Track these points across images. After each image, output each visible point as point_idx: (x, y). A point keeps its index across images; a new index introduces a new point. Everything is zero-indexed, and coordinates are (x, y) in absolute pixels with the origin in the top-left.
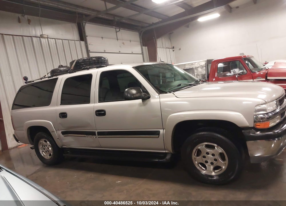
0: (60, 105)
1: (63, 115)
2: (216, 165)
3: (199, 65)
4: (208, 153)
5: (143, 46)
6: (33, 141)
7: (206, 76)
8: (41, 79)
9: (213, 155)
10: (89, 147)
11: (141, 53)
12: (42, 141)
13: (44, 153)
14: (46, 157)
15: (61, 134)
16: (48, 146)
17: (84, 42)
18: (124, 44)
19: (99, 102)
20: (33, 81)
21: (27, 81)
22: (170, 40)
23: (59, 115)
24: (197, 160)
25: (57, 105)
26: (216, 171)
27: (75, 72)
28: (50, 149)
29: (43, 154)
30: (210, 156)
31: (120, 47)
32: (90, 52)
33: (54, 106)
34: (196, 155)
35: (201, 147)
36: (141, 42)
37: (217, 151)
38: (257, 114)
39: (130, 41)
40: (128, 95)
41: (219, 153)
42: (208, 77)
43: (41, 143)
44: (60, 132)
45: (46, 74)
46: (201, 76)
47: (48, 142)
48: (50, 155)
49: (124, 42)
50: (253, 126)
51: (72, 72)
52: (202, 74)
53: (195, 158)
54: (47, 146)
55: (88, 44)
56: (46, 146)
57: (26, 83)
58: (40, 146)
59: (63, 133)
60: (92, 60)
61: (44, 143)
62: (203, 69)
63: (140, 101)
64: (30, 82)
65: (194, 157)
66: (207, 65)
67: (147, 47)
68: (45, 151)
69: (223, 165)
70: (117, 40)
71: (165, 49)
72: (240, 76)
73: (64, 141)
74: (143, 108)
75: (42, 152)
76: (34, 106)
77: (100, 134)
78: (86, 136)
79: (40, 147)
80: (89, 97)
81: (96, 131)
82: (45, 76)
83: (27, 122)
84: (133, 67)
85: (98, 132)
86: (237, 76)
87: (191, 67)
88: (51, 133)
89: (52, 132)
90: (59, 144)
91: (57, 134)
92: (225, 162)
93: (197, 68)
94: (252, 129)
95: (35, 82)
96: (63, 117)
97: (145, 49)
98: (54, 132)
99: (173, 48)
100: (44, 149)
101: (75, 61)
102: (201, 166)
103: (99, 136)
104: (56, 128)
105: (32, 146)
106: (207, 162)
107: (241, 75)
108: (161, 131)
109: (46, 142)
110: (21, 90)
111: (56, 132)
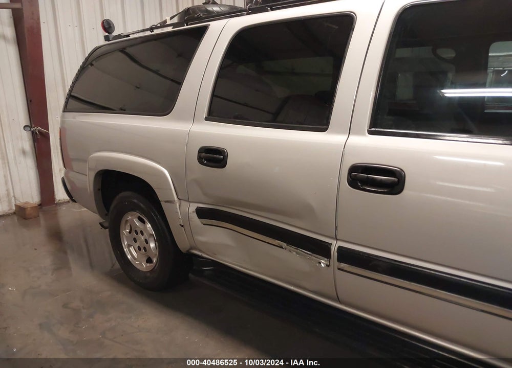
0: (206, 119)
1: (213, 157)
6: (108, 210)
8: (151, 29)
12: (132, 218)
13: (132, 249)
14: (136, 263)
15: (195, 214)
19: (369, 132)
20: (128, 36)
21: (109, 33)
23: (200, 152)
25: (194, 120)
28: (152, 245)
29: (132, 253)
43: (127, 221)
44: (193, 207)
45: (168, 19)
47: (149, 226)
48: (150, 261)
54: (145, 234)
56: (143, 235)
57: (106, 38)
58: (125, 229)
59: (201, 213)
61: (138, 223)
64: (120, 36)
68: (136, 245)
73: (200, 238)
76: (123, 111)
77: (346, 256)
78: (284, 245)
79: (125, 232)
81: (335, 245)
82: (166, 21)
83: (96, 155)
85: (340, 249)
88: (163, 204)
89: (165, 202)
90: (183, 243)
95: (132, 36)
96: (210, 164)
98: (172, 202)
100: (135, 240)
103: (343, 265)
104: (179, 194)
105: (102, 221)
109: (143, 222)
110: (94, 63)
111: (178, 205)
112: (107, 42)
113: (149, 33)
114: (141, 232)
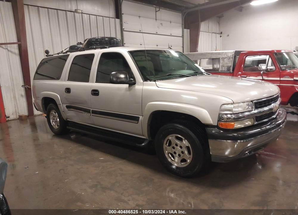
0: (67, 80)
1: (68, 90)
2: (183, 158)
3: (225, 56)
4: (177, 145)
5: (185, 28)
6: (46, 109)
7: (231, 69)
8: (58, 54)
9: (181, 147)
10: (86, 123)
11: (181, 36)
12: (53, 112)
14: (54, 127)
16: (56, 117)
17: (119, 19)
18: (162, 25)
19: (96, 82)
20: (53, 55)
21: (48, 54)
22: (219, 24)
23: (65, 89)
24: (167, 150)
25: (65, 81)
26: (182, 163)
27: (84, 51)
28: (58, 120)
29: (53, 124)
30: (179, 148)
31: (158, 27)
32: (124, 31)
33: (62, 80)
34: (167, 145)
35: (171, 138)
36: (182, 24)
37: (184, 144)
38: (220, 113)
39: (171, 22)
40: (113, 79)
41: (185, 147)
42: (233, 70)
43: (52, 113)
44: (65, 106)
45: (64, 50)
46: (226, 67)
48: (58, 126)
49: (162, 22)
50: (216, 125)
51: (82, 51)
52: (228, 65)
53: (166, 148)
55: (124, 22)
57: (47, 56)
59: (67, 107)
60: (104, 39)
61: (54, 114)
62: (229, 60)
63: (127, 86)
64: (50, 55)
65: (165, 146)
66: (235, 57)
67: (189, 30)
68: (54, 121)
69: (189, 159)
70: (155, 20)
71: (210, 34)
72: (267, 72)
73: (68, 115)
74: (128, 93)
75: (53, 122)
77: (94, 112)
78: (83, 112)
79: (51, 117)
80: (89, 76)
82: (63, 51)
83: (42, 93)
84: (128, 51)
85: (92, 111)
86: (262, 72)
87: (218, 57)
88: (58, 106)
90: (64, 117)
91: (63, 107)
92: (190, 156)
93: (223, 59)
94: (215, 128)
95: (54, 56)
96: (67, 92)
97: (187, 32)
98: (60, 104)
99: (221, 33)
101: (88, 40)
102: (171, 156)
103: (93, 114)
104: (62, 102)
106: (175, 153)
107: (269, 71)
108: (141, 117)
109: (56, 113)
110: (48, 62)
111: (62, 105)
112: (47, 57)
113: (57, 55)
114: (55, 116)
